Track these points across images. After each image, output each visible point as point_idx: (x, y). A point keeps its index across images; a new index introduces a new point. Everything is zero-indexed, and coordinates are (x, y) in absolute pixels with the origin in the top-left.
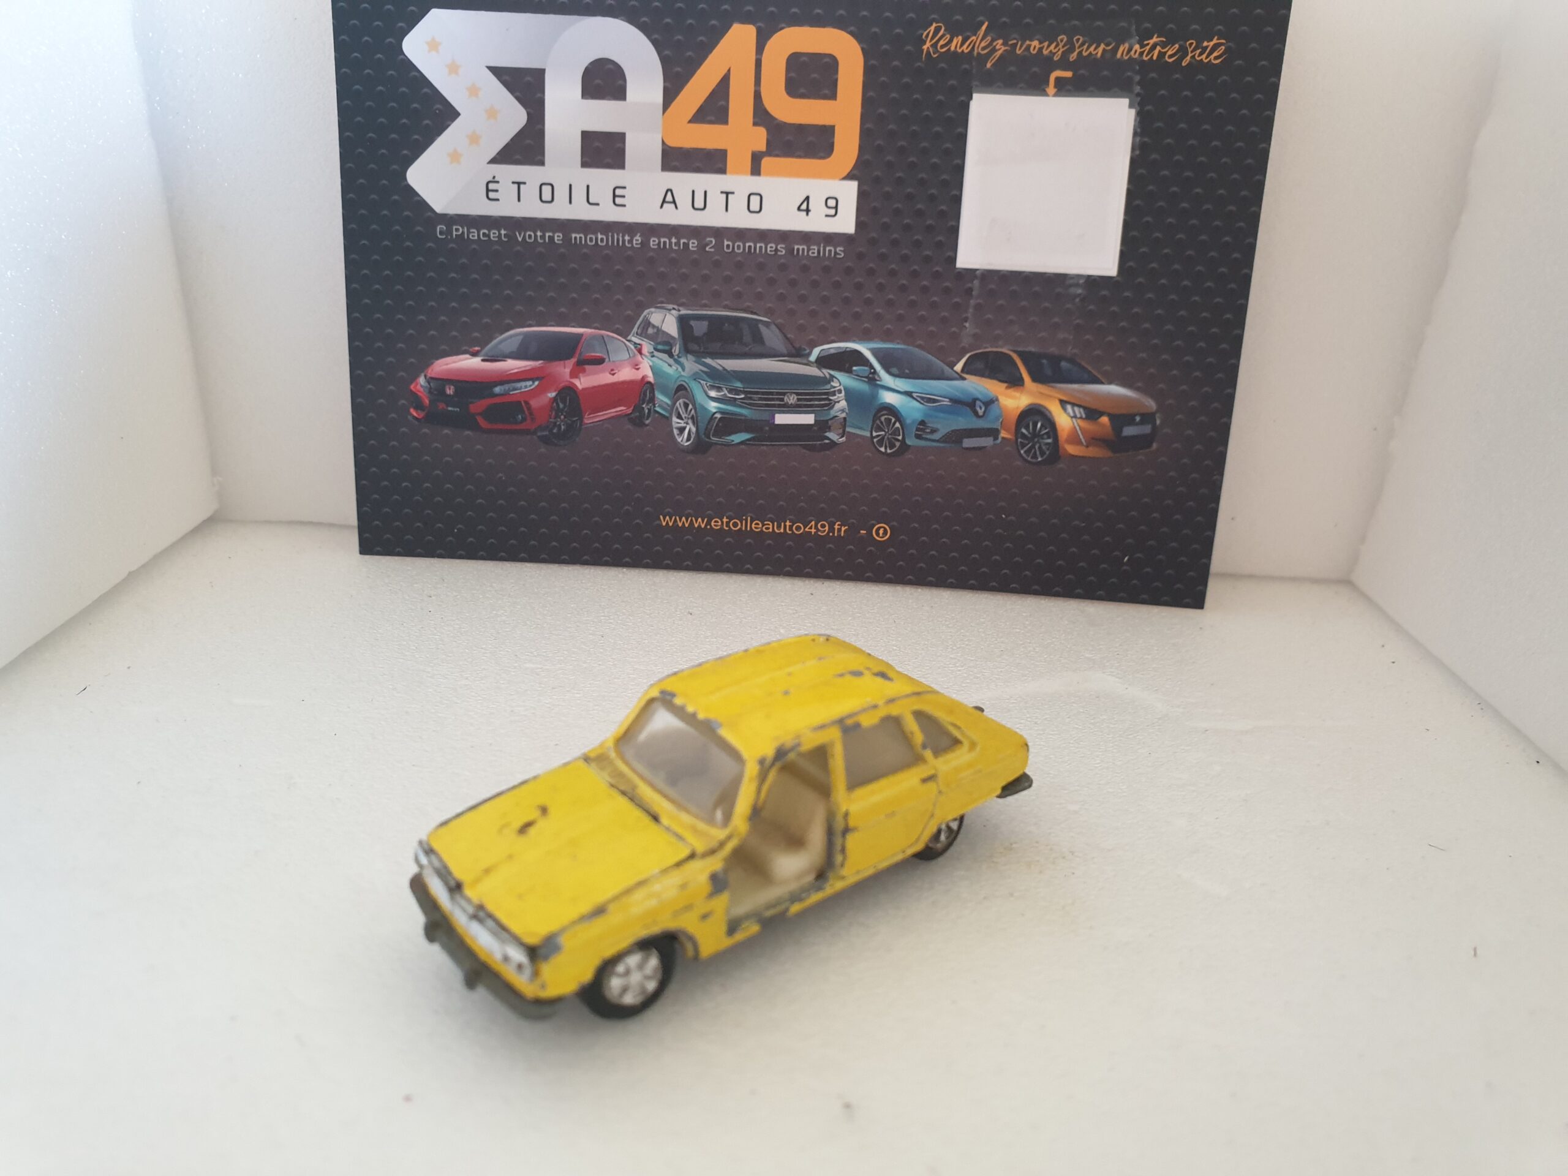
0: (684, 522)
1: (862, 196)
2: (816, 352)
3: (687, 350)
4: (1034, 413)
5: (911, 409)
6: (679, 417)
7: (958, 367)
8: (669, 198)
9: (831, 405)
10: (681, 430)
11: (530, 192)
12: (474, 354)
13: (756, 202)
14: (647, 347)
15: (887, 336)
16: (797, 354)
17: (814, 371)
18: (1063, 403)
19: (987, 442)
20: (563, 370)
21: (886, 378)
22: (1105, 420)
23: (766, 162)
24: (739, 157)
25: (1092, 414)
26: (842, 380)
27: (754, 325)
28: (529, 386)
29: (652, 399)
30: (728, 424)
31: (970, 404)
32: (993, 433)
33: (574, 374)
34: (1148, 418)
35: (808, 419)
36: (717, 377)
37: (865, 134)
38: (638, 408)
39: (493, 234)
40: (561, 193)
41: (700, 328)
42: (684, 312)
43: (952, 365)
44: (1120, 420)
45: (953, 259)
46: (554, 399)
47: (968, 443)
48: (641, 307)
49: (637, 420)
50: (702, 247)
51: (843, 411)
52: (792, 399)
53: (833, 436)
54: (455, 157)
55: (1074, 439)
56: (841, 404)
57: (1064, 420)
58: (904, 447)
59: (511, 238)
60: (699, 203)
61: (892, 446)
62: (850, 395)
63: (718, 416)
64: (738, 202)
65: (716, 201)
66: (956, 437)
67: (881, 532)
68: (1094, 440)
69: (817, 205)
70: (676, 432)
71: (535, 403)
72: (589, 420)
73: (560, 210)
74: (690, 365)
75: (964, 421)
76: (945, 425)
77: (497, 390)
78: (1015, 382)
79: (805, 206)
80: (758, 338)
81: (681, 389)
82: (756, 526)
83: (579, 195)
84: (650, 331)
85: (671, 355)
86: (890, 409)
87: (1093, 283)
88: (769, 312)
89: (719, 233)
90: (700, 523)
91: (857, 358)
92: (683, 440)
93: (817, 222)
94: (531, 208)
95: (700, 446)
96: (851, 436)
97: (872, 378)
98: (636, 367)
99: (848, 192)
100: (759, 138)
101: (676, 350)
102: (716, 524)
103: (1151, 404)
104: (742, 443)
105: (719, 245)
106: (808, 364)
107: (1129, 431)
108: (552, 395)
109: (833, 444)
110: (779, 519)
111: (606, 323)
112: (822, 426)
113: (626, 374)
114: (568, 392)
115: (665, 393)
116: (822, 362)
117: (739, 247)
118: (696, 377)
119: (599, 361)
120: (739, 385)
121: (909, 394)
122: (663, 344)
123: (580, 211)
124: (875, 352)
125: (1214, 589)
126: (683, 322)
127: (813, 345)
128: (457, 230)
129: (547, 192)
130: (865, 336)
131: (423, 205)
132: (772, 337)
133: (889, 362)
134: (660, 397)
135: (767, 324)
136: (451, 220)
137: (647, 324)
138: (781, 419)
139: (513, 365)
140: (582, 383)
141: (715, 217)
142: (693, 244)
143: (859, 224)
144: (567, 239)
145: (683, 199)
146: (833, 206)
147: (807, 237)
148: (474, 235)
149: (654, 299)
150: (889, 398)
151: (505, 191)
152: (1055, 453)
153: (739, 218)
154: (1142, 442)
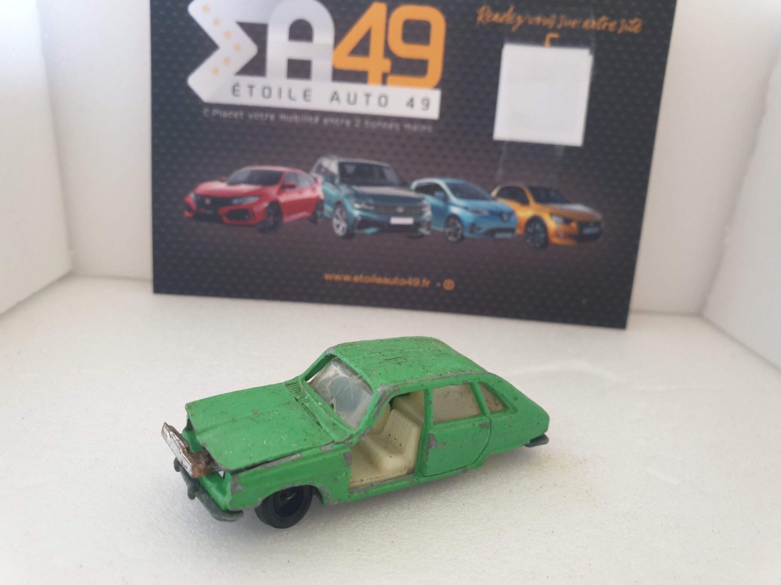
0: (337, 277)
1: (444, 99)
2: (415, 184)
3: (343, 181)
4: (535, 220)
5: (467, 217)
6: (337, 218)
7: (494, 193)
8: (335, 97)
9: (422, 213)
10: (338, 226)
11: (257, 91)
12: (222, 181)
13: (383, 100)
14: (320, 179)
15: (454, 175)
16: (405, 184)
17: (413, 194)
18: (552, 215)
19: (508, 235)
20: (273, 191)
21: (453, 199)
22: (574, 225)
23: (390, 78)
24: (375, 74)
25: (567, 221)
26: (429, 200)
27: (380, 168)
28: (252, 200)
29: (322, 209)
30: (365, 223)
31: (498, 214)
32: (512, 230)
33: (280, 193)
34: (597, 224)
35: (409, 221)
36: (359, 197)
37: (446, 65)
38: (314, 214)
39: (236, 115)
40: (275, 93)
41: (350, 169)
42: (343, 160)
43: (490, 192)
44: (583, 224)
45: (491, 134)
46: (267, 208)
47: (499, 236)
48: (318, 156)
49: (313, 219)
50: (353, 124)
51: (429, 216)
52: (400, 210)
53: (423, 231)
54: (216, 71)
55: (557, 234)
56: (428, 214)
57: (552, 224)
58: (463, 238)
59: (246, 117)
60: (352, 99)
61: (455, 235)
62: (434, 209)
63: (359, 219)
64: (374, 100)
65: (361, 99)
66: (492, 232)
67: (449, 285)
68: (568, 236)
69: (418, 103)
70: (335, 227)
71: (257, 209)
72: (288, 219)
73: (274, 102)
74: (344, 190)
75: (495, 224)
76: (486, 226)
77: (235, 201)
78: (524, 202)
79: (411, 103)
80: (382, 175)
81: (339, 204)
82: (379, 280)
83: (285, 94)
84: (323, 170)
85: (332, 182)
86: (456, 217)
87: (569, 150)
88: (389, 161)
89: (363, 117)
90: (347, 278)
91: (437, 188)
92: (339, 231)
93: (418, 112)
94: (257, 100)
95: (349, 235)
96: (433, 232)
97: (445, 199)
98: (314, 189)
99: (435, 96)
100: (386, 65)
101: (337, 181)
102: (356, 279)
103: (598, 216)
104: (373, 234)
105: (362, 124)
106: (410, 190)
107: (588, 231)
108: (265, 205)
109: (423, 236)
110: (392, 276)
111: (298, 165)
112: (417, 225)
113: (308, 194)
114: (275, 204)
115: (330, 203)
116: (419, 189)
117: (374, 125)
118: (348, 196)
119: (292, 187)
120: (371, 201)
121: (466, 208)
122: (330, 178)
123: (285, 103)
124: (450, 186)
125: (632, 319)
126: (342, 166)
127: (413, 180)
128: (216, 112)
129: (267, 91)
130: (442, 175)
131: (195, 98)
132: (390, 175)
133: (455, 190)
134: (328, 208)
135: (387, 168)
136: (211, 106)
137: (321, 166)
138: (395, 221)
139: (244, 188)
140: (284, 198)
141: (360, 108)
142: (348, 123)
143: (442, 113)
144: (277, 118)
145: (343, 96)
146: (426, 104)
147: (412, 121)
148: (225, 114)
149: (326, 152)
150: (455, 210)
151: (244, 91)
152: (546, 242)
153: (374, 109)
154: (594, 237)
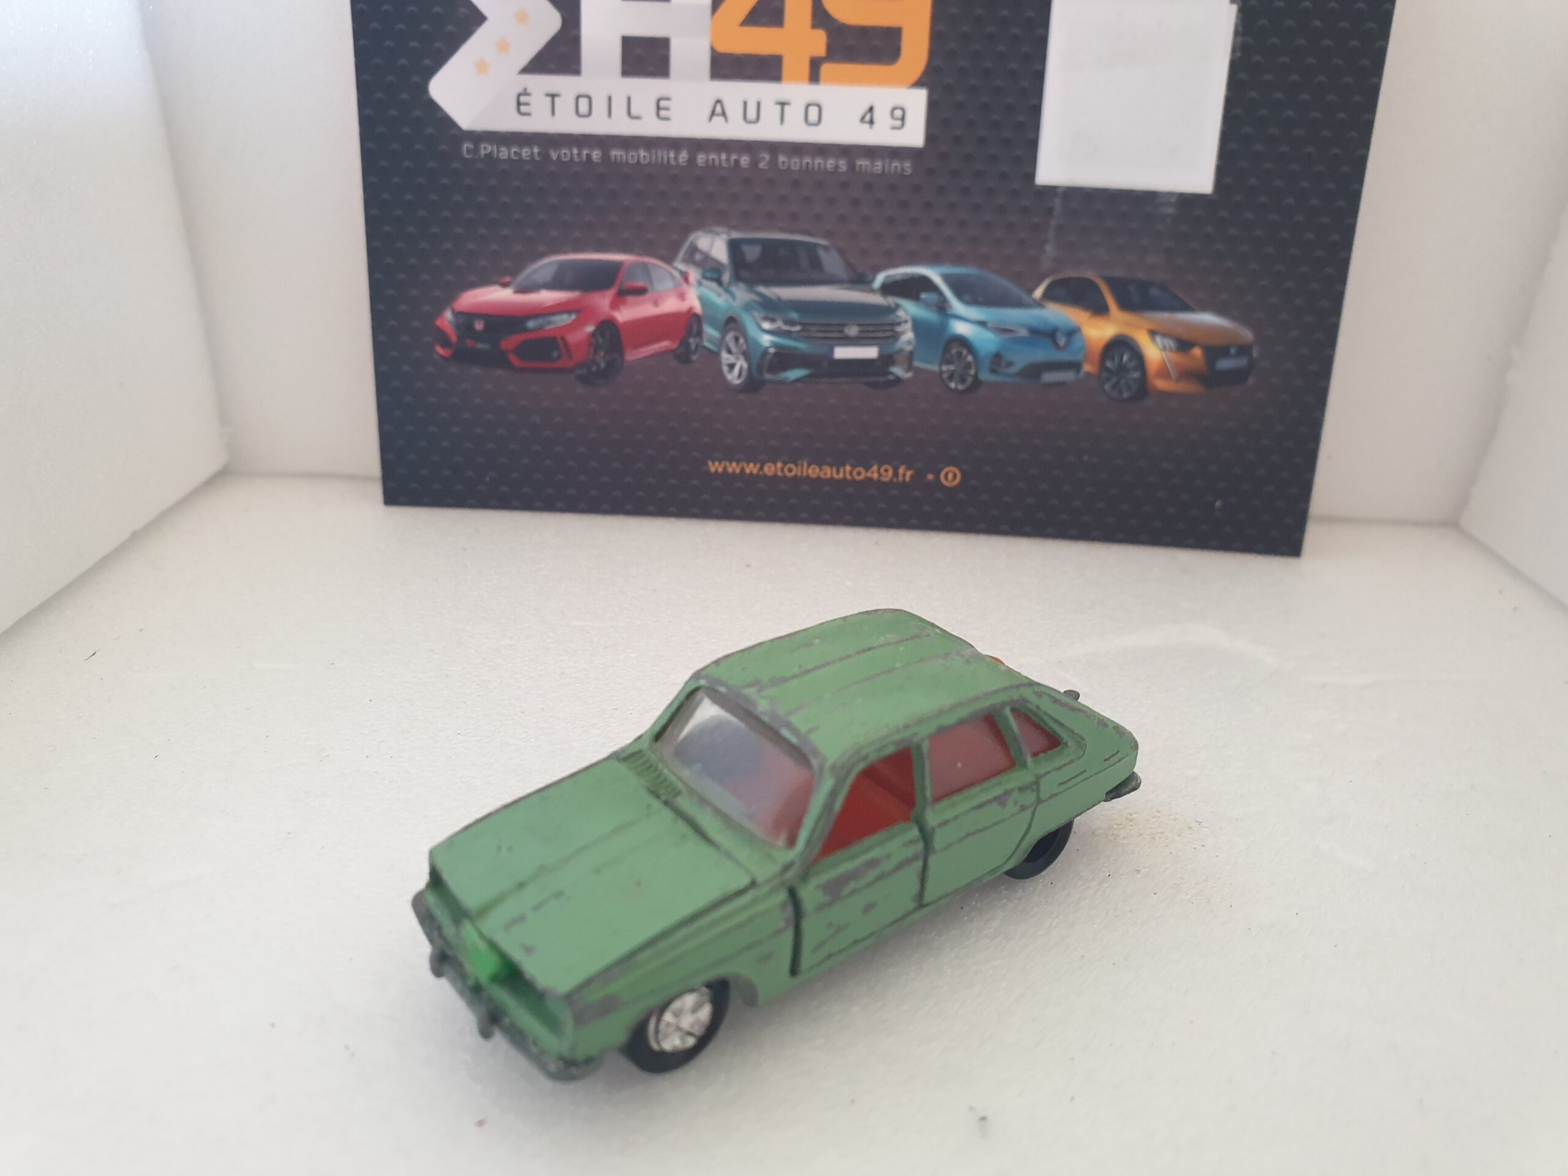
0: (733, 468)
1: (933, 107)
2: (880, 279)
3: (737, 277)
4: (1120, 345)
5: (985, 340)
6: (729, 352)
7: (1038, 293)
8: (718, 110)
9: (896, 336)
10: (731, 367)
11: (565, 104)
12: (505, 285)
13: (814, 112)
14: (694, 274)
15: (959, 260)
16: (860, 280)
17: (877, 299)
18: (1153, 333)
19: (1067, 376)
20: (602, 301)
21: (957, 306)
22: (1197, 352)
23: (826, 69)
24: (795, 63)
25: (1184, 345)
26: (909, 309)
27: (811, 249)
28: (565, 319)
29: (700, 333)
30: (783, 359)
31: (1048, 334)
32: (1075, 366)
33: (615, 306)
34: (1244, 350)
35: (870, 352)
36: (771, 308)
37: (936, 37)
38: (684, 343)
39: (525, 152)
40: (600, 106)
41: (752, 253)
42: (735, 235)
43: (1030, 291)
44: (1214, 352)
45: (1032, 175)
46: (593, 334)
47: (1048, 377)
48: (687, 230)
49: (683, 355)
50: (754, 163)
51: (909, 342)
52: (853, 331)
53: (898, 371)
54: (482, 67)
55: (1163, 372)
56: (908, 336)
57: (1154, 352)
58: (977, 383)
59: (545, 156)
60: (752, 114)
61: (963, 380)
62: (919, 326)
63: (772, 350)
64: (794, 113)
65: (771, 112)
66: (1035, 371)
67: (951, 477)
68: (1186, 374)
69: (882, 116)
70: (725, 369)
71: (573, 338)
72: (633, 356)
73: (598, 125)
74: (742, 294)
75: (1042, 354)
76: (1022, 358)
77: (531, 324)
78: (1100, 310)
79: (869, 117)
80: (816, 264)
81: (731, 323)
82: (813, 472)
83: (619, 107)
84: (698, 257)
85: (719, 282)
86: (962, 341)
87: (1187, 201)
88: (828, 234)
89: (774, 148)
90: (751, 468)
91: (925, 284)
92: (734, 378)
93: (883, 135)
94: (566, 123)
95: (752, 384)
96: (918, 371)
97: (942, 307)
98: (682, 296)
99: (917, 101)
100: (818, 42)
101: (726, 277)
102: (769, 469)
103: (1247, 335)
104: (798, 380)
105: (773, 162)
106: (872, 291)
107: (1224, 364)
108: (590, 329)
109: (898, 380)
110: (838, 463)
111: (648, 248)
112: (886, 360)
113: (671, 305)
114: (608, 327)
115: (713, 325)
116: (888, 289)
117: (796, 163)
118: (748, 307)
119: (641, 291)
120: (794, 315)
121: (982, 324)
122: (712, 271)
123: (621, 126)
124: (947, 278)
125: (1314, 536)
126: (734, 247)
127: (877, 270)
128: (486, 148)
129: (583, 103)
130: (934, 260)
131: (447, 122)
132: (831, 262)
133: (961, 288)
134: (710, 331)
135: (825, 248)
136: (478, 137)
137: (694, 249)
138: (842, 353)
139: (548, 297)
140: (624, 315)
141: (769, 130)
142: (745, 160)
143: (930, 137)
144: (606, 157)
145: (734, 109)
146: (900, 116)
147: (871, 152)
148: (504, 153)
149: (702, 221)
150: (961, 328)
151: (539, 104)
152: (1143, 389)
153: (795, 131)
154: (1237, 377)
